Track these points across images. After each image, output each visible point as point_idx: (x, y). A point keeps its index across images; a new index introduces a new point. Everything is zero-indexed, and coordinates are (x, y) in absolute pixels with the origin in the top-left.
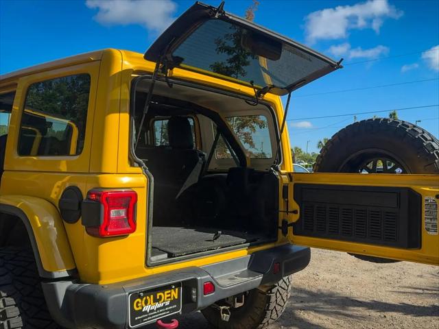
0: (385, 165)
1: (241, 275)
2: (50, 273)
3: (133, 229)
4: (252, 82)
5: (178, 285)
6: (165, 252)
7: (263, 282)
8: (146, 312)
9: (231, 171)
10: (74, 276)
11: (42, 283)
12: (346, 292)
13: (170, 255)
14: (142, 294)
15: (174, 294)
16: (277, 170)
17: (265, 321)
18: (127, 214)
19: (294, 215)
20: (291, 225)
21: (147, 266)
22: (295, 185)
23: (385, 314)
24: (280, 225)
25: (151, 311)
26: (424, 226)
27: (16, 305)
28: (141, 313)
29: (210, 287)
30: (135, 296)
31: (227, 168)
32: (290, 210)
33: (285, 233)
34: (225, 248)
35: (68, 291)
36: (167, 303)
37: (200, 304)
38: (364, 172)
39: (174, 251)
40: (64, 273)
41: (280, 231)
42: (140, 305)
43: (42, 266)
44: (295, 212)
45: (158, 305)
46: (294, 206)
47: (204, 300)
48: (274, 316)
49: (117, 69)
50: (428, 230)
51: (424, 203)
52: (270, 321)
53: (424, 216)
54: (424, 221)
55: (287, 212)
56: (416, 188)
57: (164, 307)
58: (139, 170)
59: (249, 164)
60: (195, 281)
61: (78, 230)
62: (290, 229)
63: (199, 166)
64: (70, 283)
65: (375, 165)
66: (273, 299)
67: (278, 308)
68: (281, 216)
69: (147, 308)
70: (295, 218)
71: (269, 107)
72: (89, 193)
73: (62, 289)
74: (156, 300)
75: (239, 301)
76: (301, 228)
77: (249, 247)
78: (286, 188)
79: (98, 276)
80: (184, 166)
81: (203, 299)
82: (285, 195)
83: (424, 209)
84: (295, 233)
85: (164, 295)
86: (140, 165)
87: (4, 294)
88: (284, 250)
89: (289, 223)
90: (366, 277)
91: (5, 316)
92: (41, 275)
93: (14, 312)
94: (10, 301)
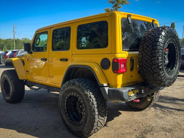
2: (103, 85)
3: (126, 71)
8: (131, 96)
10: (109, 86)
11: (100, 88)
14: (131, 91)
15: (137, 91)
18: (124, 66)
25: (133, 96)
27: (92, 94)
30: (129, 91)
35: (109, 90)
37: (145, 94)
40: (106, 85)
43: (99, 82)
57: (135, 95)
61: (109, 71)
66: (155, 96)
72: (113, 60)
73: (107, 89)
74: (133, 93)
79: (117, 86)
85: (135, 91)
87: (89, 91)
90: (178, 91)
91: (91, 98)
92: (99, 85)
93: (92, 96)
94: (91, 93)
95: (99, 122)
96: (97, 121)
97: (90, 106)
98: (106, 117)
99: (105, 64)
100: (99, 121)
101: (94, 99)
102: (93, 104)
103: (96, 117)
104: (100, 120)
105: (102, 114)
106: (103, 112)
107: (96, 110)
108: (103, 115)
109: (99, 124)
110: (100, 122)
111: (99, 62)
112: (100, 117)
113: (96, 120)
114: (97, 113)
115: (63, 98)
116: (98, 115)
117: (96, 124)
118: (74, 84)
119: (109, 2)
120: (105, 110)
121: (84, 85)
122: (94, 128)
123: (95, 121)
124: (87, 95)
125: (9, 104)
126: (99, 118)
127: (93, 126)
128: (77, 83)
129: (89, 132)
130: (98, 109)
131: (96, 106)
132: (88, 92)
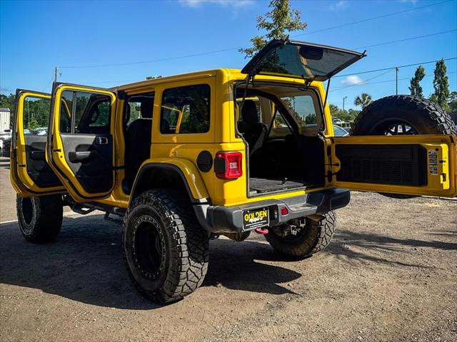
0: (404, 129)
1: (304, 206)
2: (198, 200)
3: (241, 175)
4: (303, 76)
5: (266, 208)
6: (255, 190)
7: (318, 211)
8: (250, 223)
9: (287, 137)
10: (209, 202)
11: (194, 206)
12: (384, 233)
13: (258, 192)
14: (248, 212)
15: (265, 213)
16: (322, 135)
17: (317, 246)
18: (238, 165)
19: (336, 167)
20: (335, 174)
21: (248, 197)
22: (337, 146)
23: (416, 248)
24: (326, 174)
25: (253, 222)
26: (429, 170)
27: (179, 219)
28: (248, 223)
29: (285, 211)
30: (245, 212)
31: (285, 135)
32: (334, 164)
33: (330, 180)
34: (290, 189)
35: (208, 210)
36: (261, 219)
37: (280, 220)
38: (389, 134)
39: (260, 189)
40: (204, 200)
41: (326, 178)
42: (248, 218)
43: (192, 195)
44: (337, 165)
45: (257, 219)
46: (336, 160)
47: (283, 219)
48: (324, 243)
49: (226, 81)
50: (431, 172)
51: (428, 154)
52: (322, 247)
53: (428, 163)
54: (428, 167)
55: (331, 165)
56: (423, 144)
57: (260, 221)
58: (241, 140)
59: (300, 131)
60: (276, 206)
61: (211, 175)
62: (334, 177)
63: (263, 134)
64: (208, 206)
65: (396, 130)
66: (323, 230)
67: (327, 237)
68: (327, 168)
69: (251, 220)
70: (337, 169)
71: (314, 90)
72: (217, 154)
73: (205, 208)
74: (256, 216)
75: (303, 223)
76: (342, 177)
77: (306, 189)
78: (329, 148)
79: (224, 201)
80: (253, 135)
81: (282, 217)
82: (329, 153)
83: (428, 159)
84: (338, 180)
85: (259, 214)
86: (241, 137)
87: (173, 213)
88: (330, 192)
89: (333, 173)
90: (402, 223)
91: (175, 225)
92: (193, 201)
93: (179, 222)
94: (176, 216)
95: (189, 272)
96: (185, 270)
97: (173, 240)
98: (207, 264)
99: (204, 162)
100: (189, 269)
101: (182, 227)
102: (179, 237)
103: (185, 261)
104: (192, 268)
105: (196, 256)
106: (198, 253)
107: (184, 248)
108: (199, 259)
109: (191, 276)
110: (193, 273)
111: (195, 158)
112: (192, 262)
113: (185, 268)
114: (185, 254)
115: (129, 227)
116: (188, 257)
117: (183, 275)
118: (148, 200)
119: (260, 25)
120: (203, 249)
121: (166, 201)
122: (180, 284)
123: (181, 268)
124: (168, 220)
125: (31, 244)
126: (190, 263)
127: (178, 279)
128: (153, 199)
129: (171, 291)
130: (188, 246)
131: (184, 240)
132: (171, 214)
